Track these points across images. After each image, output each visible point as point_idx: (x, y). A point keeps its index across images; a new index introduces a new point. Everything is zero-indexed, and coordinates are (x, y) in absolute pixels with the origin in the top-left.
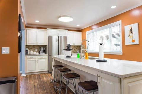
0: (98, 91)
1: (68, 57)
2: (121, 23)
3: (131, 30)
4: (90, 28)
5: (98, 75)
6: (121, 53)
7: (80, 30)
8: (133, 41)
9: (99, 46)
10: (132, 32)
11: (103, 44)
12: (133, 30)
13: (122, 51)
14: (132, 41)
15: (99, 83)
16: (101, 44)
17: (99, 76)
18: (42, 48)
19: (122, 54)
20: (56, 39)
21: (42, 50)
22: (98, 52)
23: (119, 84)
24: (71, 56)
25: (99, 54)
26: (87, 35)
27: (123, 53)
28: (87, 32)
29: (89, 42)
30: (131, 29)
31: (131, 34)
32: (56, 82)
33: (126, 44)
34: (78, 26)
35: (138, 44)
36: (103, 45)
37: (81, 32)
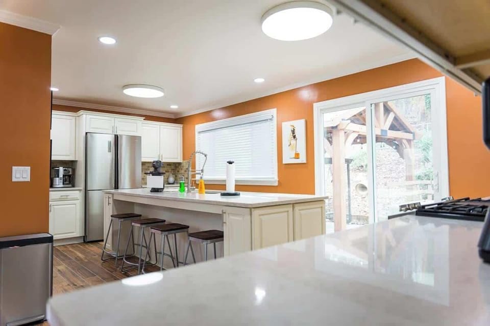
0: (223, 240)
1: (155, 190)
2: (275, 116)
3: (293, 132)
4: (206, 116)
5: (223, 211)
6: (275, 181)
7: (176, 119)
8: (297, 156)
9: (227, 167)
10: (294, 137)
11: (233, 162)
12: (296, 134)
13: (276, 178)
14: (294, 156)
15: (225, 223)
16: (230, 163)
17: (225, 213)
18: (61, 169)
19: (276, 184)
20: (110, 143)
21: (61, 175)
22: (225, 181)
23: (249, 216)
24: (163, 189)
25: (225, 185)
26: (196, 133)
27: (278, 181)
28: (199, 127)
29: (206, 156)
30: (294, 130)
31: (293, 142)
32: (118, 259)
33: (284, 162)
34: (174, 107)
35: (305, 162)
36: (233, 164)
37: (181, 126)
